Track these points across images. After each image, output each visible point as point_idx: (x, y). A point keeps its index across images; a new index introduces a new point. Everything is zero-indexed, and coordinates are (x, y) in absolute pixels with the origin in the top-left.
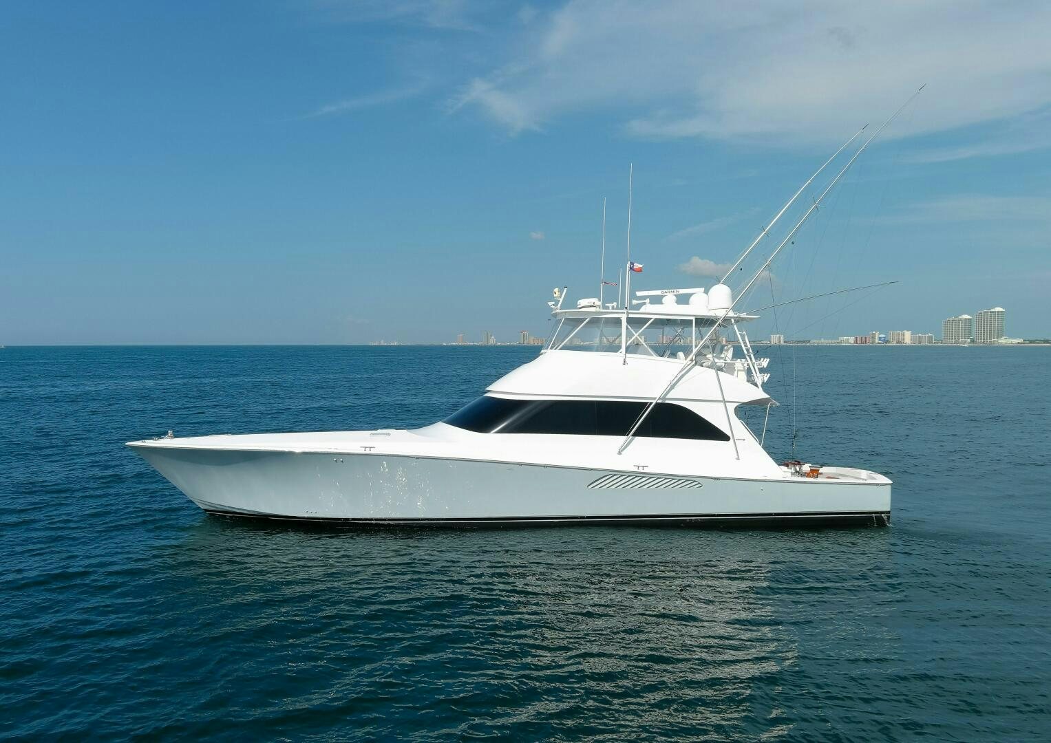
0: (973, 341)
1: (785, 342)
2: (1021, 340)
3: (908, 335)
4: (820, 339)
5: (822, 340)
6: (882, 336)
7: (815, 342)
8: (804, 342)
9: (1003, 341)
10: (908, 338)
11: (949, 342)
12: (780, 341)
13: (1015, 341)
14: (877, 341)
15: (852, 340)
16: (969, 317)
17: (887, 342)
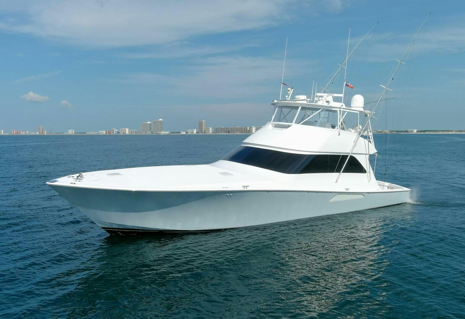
0: (152, 133)
1: (75, 133)
2: (169, 132)
3: (127, 130)
4: (91, 132)
5: (92, 132)
6: (117, 130)
7: (88, 133)
8: (83, 133)
9: (163, 133)
10: (127, 131)
11: (143, 133)
12: (73, 133)
13: (167, 133)
14: (115, 132)
15: (104, 132)
16: (150, 123)
17: (119, 133)
